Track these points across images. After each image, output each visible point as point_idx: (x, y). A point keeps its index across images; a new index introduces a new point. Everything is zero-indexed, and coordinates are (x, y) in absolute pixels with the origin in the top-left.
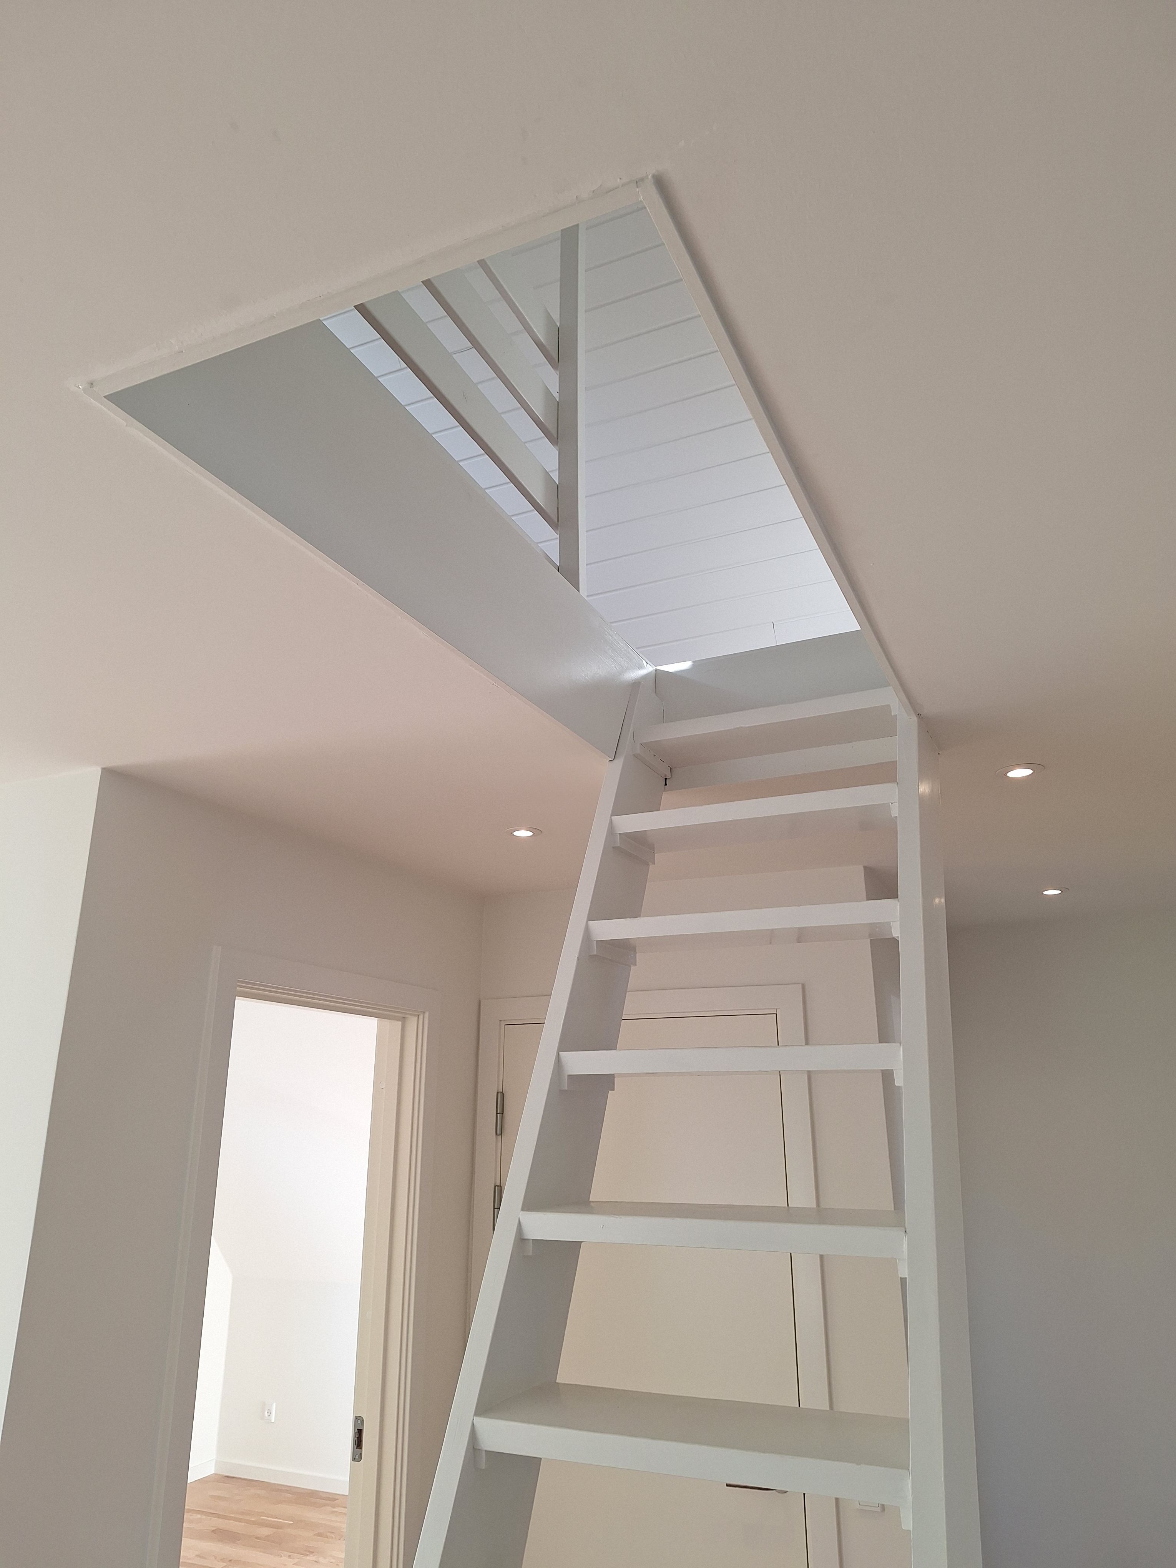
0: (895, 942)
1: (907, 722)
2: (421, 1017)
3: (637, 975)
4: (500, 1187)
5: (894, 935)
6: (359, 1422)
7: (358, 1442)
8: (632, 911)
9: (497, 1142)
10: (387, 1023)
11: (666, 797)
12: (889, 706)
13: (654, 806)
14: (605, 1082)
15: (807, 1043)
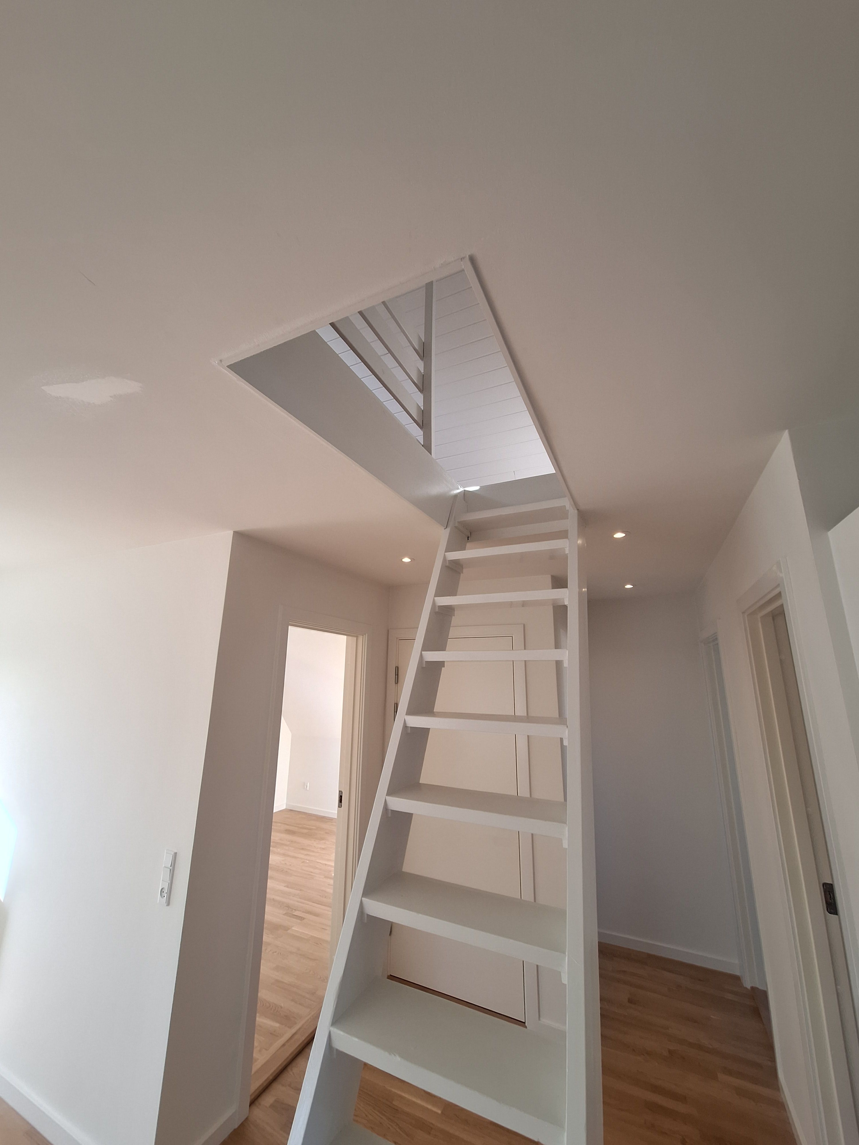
0: (565, 607)
1: (573, 513)
2: (364, 636)
3: (455, 620)
4: (397, 704)
5: (566, 604)
6: (341, 792)
7: (340, 801)
8: (453, 592)
9: (396, 686)
10: (350, 638)
11: (468, 545)
12: (565, 506)
13: (463, 548)
14: (441, 664)
15: (525, 649)
